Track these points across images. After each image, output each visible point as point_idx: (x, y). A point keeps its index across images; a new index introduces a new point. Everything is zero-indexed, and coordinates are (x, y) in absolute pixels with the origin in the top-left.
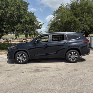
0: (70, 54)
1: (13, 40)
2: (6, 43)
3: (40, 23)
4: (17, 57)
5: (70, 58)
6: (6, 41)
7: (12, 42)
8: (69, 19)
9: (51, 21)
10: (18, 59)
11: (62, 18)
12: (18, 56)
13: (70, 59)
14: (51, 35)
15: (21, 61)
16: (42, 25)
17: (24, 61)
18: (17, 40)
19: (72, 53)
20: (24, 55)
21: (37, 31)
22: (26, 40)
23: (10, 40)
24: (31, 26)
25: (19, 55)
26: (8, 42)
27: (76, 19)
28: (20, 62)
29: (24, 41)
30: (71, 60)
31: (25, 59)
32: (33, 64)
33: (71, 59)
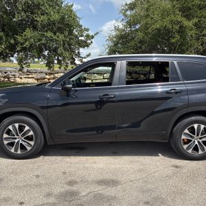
0: (186, 131)
1: (20, 74)
2: (3, 81)
3: (87, 30)
4: (5, 136)
5: (185, 143)
6: (5, 77)
7: (18, 80)
8: (166, 22)
9: (117, 29)
10: (6, 142)
11: (149, 19)
12: (9, 132)
13: (185, 147)
14: (124, 62)
15: (16, 150)
16: (93, 37)
17: (29, 148)
18: (30, 76)
19: (196, 126)
20: (27, 128)
21: (79, 53)
22: (52, 76)
23: (13, 73)
24: (61, 37)
25: (10, 127)
26: (9, 78)
27: (186, 23)
28: (13, 150)
29: (49, 79)
30: (190, 151)
31: (32, 143)
32: (59, 158)
33: (188, 148)
